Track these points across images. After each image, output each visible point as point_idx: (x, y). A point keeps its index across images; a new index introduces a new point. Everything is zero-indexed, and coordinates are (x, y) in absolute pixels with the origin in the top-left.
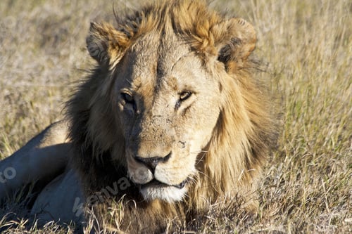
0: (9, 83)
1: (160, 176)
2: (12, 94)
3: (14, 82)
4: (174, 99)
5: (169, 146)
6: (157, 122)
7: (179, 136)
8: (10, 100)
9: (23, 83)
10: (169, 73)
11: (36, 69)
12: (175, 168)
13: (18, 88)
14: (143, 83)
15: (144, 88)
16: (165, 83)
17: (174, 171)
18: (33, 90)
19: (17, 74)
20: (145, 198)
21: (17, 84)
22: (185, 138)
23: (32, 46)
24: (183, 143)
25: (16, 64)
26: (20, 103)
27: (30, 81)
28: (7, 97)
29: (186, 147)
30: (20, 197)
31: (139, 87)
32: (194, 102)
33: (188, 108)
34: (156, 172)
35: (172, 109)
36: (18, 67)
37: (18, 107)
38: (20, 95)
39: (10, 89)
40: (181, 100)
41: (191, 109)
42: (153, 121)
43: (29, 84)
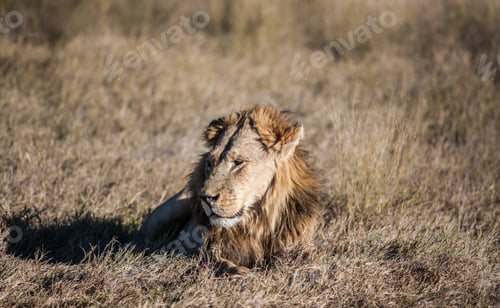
1: (214, 210)
5: (219, 190)
7: (228, 185)
10: (233, 149)
12: (223, 205)
16: (228, 155)
24: (231, 191)
29: (233, 194)
32: (245, 166)
35: (229, 170)
41: (242, 170)
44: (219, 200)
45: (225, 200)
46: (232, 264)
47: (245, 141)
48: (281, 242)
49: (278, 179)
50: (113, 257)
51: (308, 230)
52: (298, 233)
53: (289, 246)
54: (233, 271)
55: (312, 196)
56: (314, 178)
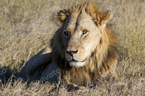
0: (40, 33)
1: (75, 58)
2: (41, 37)
3: (41, 33)
4: (81, 33)
5: (77, 48)
6: (74, 40)
7: (81, 45)
8: (40, 39)
9: (44, 33)
10: (80, 25)
11: (49, 29)
12: (79, 56)
13: (43, 35)
14: (71, 28)
15: (71, 30)
16: (78, 28)
17: (79, 57)
18: (47, 36)
19: (42, 30)
20: (70, 65)
21: (43, 34)
22: (84, 46)
23: (48, 21)
24: (83, 48)
25: (42, 27)
26: (43, 40)
27: (47, 32)
28: (39, 38)
29: (84, 49)
30: (38, 72)
31: (69, 29)
32: (88, 34)
33: (86, 36)
34: (73, 57)
35: (80, 36)
36: (43, 28)
37: (42, 41)
38: (43, 37)
39: (40, 35)
40: (84, 33)
41: (87, 36)
42: (73, 40)
43: (46, 34)
44: (78, 53)
45: (81, 53)
46: (75, 85)
47: (86, 20)
48: (100, 73)
49: (103, 40)
50: (12, 85)
51: (113, 65)
52: (108, 67)
53: (105, 74)
54: (77, 89)
55: (115, 48)
56: (115, 39)
